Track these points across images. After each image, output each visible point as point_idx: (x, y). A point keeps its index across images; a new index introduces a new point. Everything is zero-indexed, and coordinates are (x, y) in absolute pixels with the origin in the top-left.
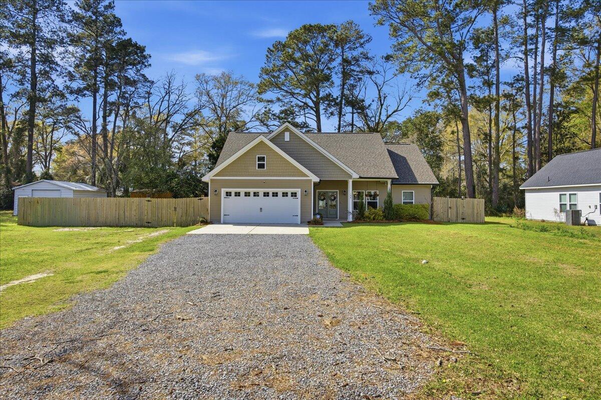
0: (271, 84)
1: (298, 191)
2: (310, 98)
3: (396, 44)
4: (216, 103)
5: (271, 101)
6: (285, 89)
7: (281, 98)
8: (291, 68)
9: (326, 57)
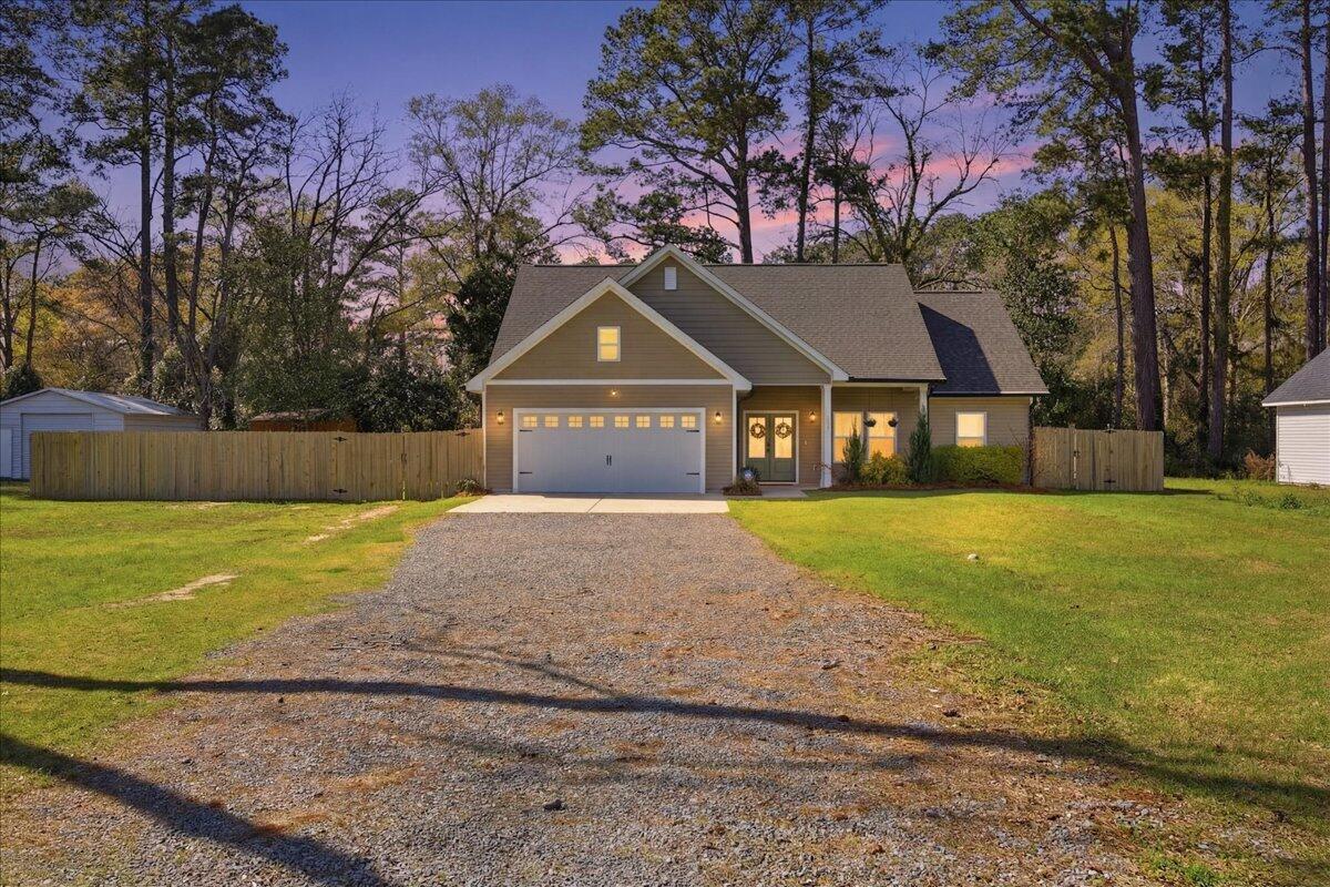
0: (615, 124)
1: (701, 414)
2: (722, 161)
3: (953, 14)
4: (465, 175)
5: (616, 172)
6: (654, 136)
7: (644, 161)
8: (666, 79)
9: (762, 51)
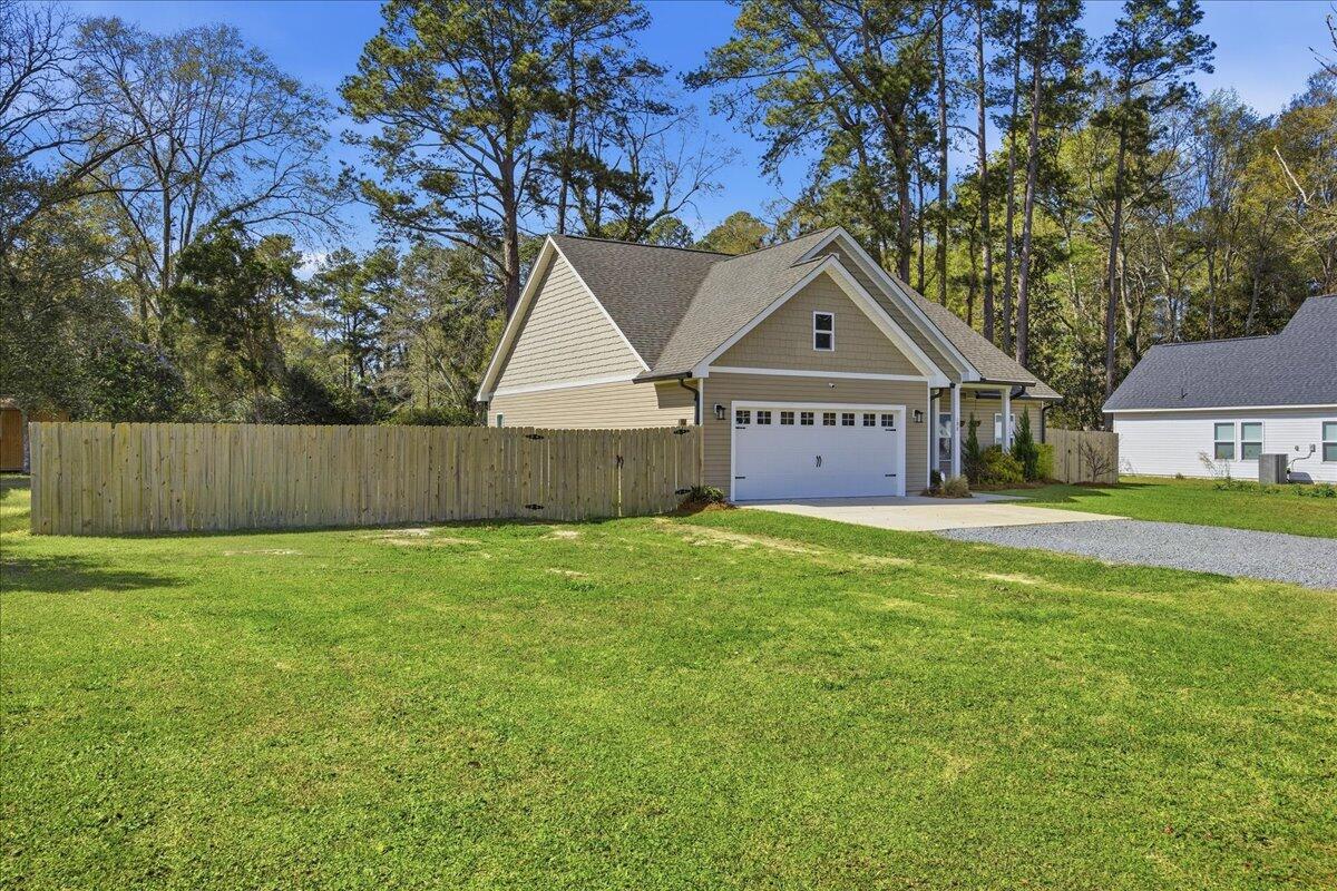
1: (900, 413)
